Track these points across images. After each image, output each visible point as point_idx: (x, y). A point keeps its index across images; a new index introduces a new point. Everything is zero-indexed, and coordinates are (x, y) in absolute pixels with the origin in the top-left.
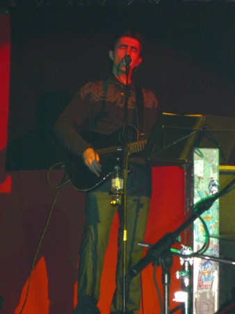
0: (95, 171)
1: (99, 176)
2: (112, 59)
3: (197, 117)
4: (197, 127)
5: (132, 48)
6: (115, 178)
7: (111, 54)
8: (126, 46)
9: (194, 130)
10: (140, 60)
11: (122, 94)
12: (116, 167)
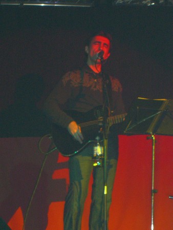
0: (79, 139)
1: (81, 143)
2: (88, 52)
3: (162, 101)
4: (163, 108)
5: (104, 44)
6: (96, 146)
7: (87, 48)
8: (99, 42)
9: (160, 111)
10: (109, 55)
11: (95, 80)
12: (97, 138)
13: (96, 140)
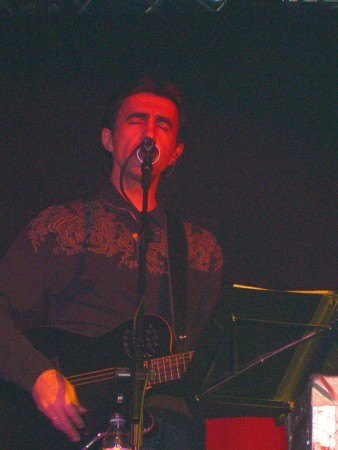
0: (68, 428)
1: (77, 439)
2: (111, 148)
3: (321, 295)
4: (320, 320)
5: (160, 119)
8: (144, 116)
9: (312, 329)
10: (179, 150)
11: (135, 236)
12: (116, 420)
13: (113, 427)
